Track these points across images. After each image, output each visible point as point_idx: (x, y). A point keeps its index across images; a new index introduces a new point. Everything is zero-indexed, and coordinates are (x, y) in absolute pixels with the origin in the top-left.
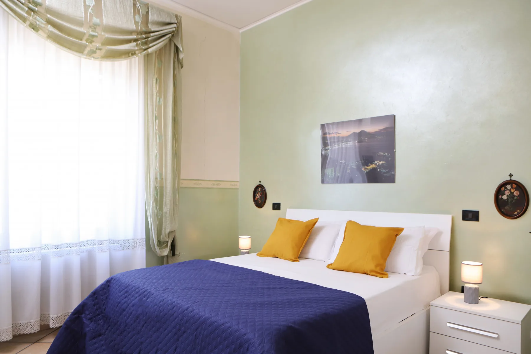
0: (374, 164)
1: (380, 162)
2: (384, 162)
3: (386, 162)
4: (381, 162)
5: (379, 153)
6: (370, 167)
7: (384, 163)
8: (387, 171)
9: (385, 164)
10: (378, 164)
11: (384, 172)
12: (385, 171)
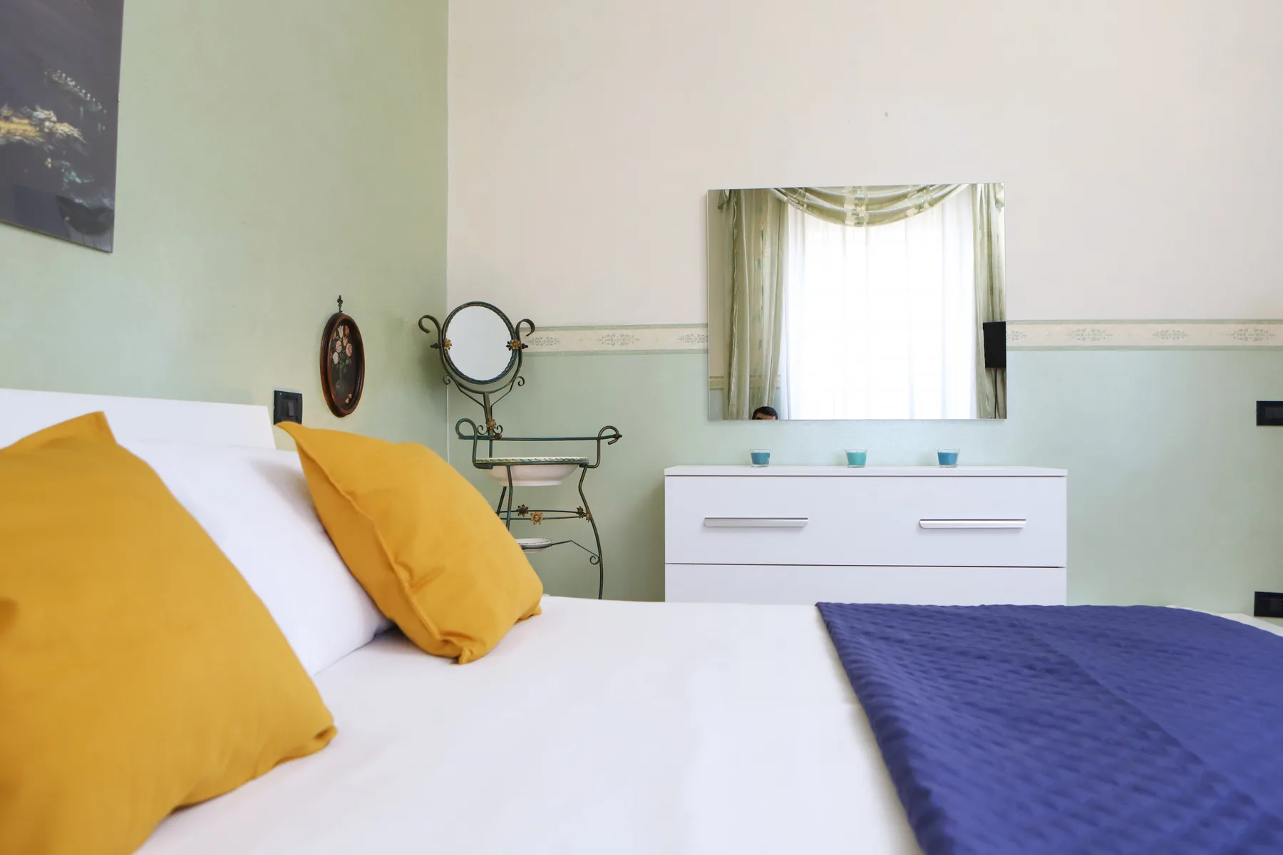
0: (30, 117)
1: (60, 120)
2: (76, 133)
3: (83, 133)
4: (64, 128)
5: (55, 71)
6: (12, 126)
7: (76, 138)
8: (85, 181)
9: (83, 144)
10: (51, 129)
11: (74, 182)
12: (78, 180)
